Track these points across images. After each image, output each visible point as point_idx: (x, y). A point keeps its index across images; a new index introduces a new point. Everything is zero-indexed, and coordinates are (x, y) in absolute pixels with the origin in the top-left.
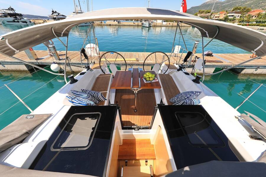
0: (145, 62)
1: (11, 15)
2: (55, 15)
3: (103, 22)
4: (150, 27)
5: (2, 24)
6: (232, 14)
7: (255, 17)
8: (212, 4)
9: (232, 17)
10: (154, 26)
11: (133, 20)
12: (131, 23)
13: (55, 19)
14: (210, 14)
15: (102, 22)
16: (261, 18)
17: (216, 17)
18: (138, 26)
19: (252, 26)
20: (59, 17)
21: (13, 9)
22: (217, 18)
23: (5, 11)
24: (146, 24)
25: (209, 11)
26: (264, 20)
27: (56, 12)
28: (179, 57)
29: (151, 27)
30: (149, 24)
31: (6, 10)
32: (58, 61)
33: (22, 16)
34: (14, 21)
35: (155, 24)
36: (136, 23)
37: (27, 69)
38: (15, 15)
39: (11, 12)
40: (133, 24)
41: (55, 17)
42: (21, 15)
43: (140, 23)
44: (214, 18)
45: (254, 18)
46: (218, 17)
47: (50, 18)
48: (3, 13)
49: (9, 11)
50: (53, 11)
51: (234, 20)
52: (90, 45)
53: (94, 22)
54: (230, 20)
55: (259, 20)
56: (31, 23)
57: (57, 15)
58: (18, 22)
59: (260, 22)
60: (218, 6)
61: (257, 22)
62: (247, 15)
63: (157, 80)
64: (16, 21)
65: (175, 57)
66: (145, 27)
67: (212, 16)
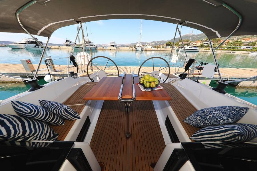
1: (33, 42)
2: (68, 43)
3: (105, 48)
4: (142, 51)
5: (25, 48)
6: (207, 43)
7: (225, 44)
8: (190, 36)
9: (207, 45)
10: (146, 50)
11: (129, 47)
12: (127, 48)
13: (67, 45)
14: (189, 42)
16: (230, 45)
18: (132, 50)
19: (225, 50)
20: (71, 44)
22: (195, 46)
23: (30, 40)
24: (140, 49)
25: (188, 40)
26: (233, 46)
27: (69, 41)
30: (142, 49)
32: (53, 73)
33: (43, 43)
34: (35, 47)
35: (146, 49)
36: (131, 48)
38: (37, 43)
41: (67, 44)
43: (134, 49)
44: (193, 45)
46: (196, 45)
47: (64, 45)
48: (28, 41)
49: (33, 40)
50: (67, 40)
51: (209, 46)
52: (80, 54)
53: (98, 47)
54: (206, 47)
55: (229, 46)
56: (48, 48)
57: (69, 43)
58: (38, 47)
59: (231, 48)
60: (194, 37)
61: (228, 48)
62: (218, 43)
63: (160, 87)
66: (138, 51)
67: (191, 44)
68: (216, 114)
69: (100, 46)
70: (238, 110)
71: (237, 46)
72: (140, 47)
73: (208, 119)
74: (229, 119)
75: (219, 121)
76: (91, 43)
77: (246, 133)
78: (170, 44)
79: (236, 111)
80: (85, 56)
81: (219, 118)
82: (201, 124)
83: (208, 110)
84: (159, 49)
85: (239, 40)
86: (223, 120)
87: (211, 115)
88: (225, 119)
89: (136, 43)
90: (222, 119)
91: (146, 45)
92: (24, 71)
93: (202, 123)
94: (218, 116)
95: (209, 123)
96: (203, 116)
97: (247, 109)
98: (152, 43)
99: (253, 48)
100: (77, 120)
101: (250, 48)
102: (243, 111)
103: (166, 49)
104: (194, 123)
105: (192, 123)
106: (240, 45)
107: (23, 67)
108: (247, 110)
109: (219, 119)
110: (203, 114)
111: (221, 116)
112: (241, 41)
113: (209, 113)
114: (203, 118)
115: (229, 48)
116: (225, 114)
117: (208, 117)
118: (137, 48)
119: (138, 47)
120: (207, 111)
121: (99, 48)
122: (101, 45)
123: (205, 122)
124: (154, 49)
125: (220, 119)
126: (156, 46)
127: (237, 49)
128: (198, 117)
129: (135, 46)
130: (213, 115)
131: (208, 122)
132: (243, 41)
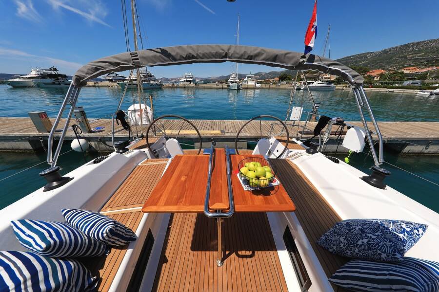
0: (240, 135)
1: (50, 76)
2: (111, 77)
3: (175, 83)
5: (37, 86)
7: (377, 78)
10: (245, 89)
11: (216, 83)
12: (214, 85)
14: (317, 74)
15: (173, 84)
16: (385, 79)
17: (325, 78)
18: (223, 88)
19: (377, 87)
20: (116, 78)
21: (56, 69)
22: (327, 80)
23: (44, 71)
24: (235, 86)
26: (391, 81)
28: (301, 126)
29: (240, 89)
30: (238, 86)
31: (46, 70)
33: (67, 77)
34: (54, 83)
35: (246, 86)
36: (221, 86)
37: (31, 148)
38: (56, 76)
39: (53, 73)
40: (216, 86)
42: (64, 77)
43: (225, 86)
44: (323, 79)
45: (375, 79)
46: (329, 78)
48: (41, 74)
49: (50, 71)
52: (134, 107)
53: (164, 84)
55: (384, 81)
57: (114, 77)
58: (59, 84)
59: (386, 83)
61: (381, 84)
62: (365, 75)
64: (57, 83)
65: (293, 126)
66: (232, 89)
67: (320, 77)
68: (373, 239)
69: (167, 80)
70: (410, 229)
71: (397, 80)
72: (236, 82)
73: (360, 247)
74: (396, 253)
75: (380, 254)
76: (151, 76)
77: (429, 287)
78: (286, 77)
79: (406, 233)
80: (143, 110)
81: (380, 250)
82: (347, 252)
83: (357, 226)
84: (267, 86)
85: (400, 71)
86: (387, 255)
87: (365, 241)
88: (389, 253)
89: (229, 76)
90: (384, 252)
91: (246, 79)
92: (35, 133)
93: (349, 252)
94: (376, 245)
95: (360, 253)
96: (351, 238)
97: (424, 227)
98: (255, 75)
99: (423, 84)
100: (130, 244)
101: (417, 83)
102: (418, 231)
103: (280, 86)
104: (335, 247)
105: (333, 247)
106: (401, 79)
107: (32, 123)
108: (424, 229)
109: (379, 252)
110: (350, 233)
111: (383, 245)
112: (402, 73)
113: (361, 235)
114: (351, 244)
115: (384, 85)
116: (389, 244)
117: (360, 243)
118: (230, 84)
119: (232, 82)
120: (357, 229)
121: (166, 84)
122: (169, 80)
123: (354, 251)
124: (258, 85)
125: (382, 252)
126: (263, 81)
127: (397, 85)
128: (342, 239)
129: (227, 81)
130: (367, 240)
131: (359, 251)
132: (405, 72)
